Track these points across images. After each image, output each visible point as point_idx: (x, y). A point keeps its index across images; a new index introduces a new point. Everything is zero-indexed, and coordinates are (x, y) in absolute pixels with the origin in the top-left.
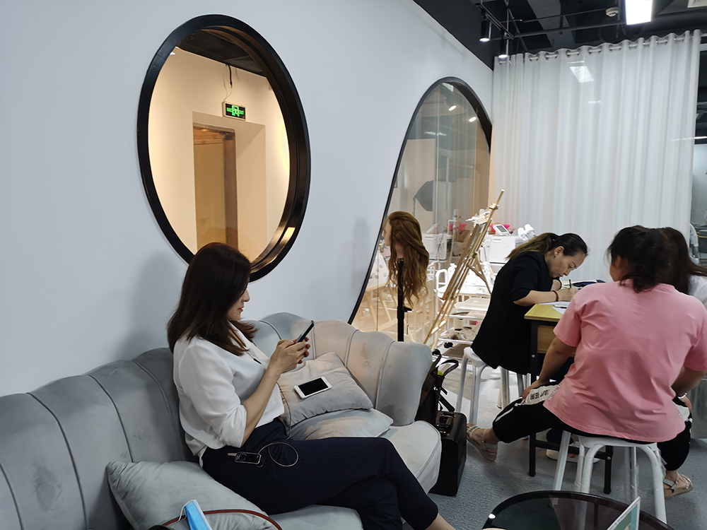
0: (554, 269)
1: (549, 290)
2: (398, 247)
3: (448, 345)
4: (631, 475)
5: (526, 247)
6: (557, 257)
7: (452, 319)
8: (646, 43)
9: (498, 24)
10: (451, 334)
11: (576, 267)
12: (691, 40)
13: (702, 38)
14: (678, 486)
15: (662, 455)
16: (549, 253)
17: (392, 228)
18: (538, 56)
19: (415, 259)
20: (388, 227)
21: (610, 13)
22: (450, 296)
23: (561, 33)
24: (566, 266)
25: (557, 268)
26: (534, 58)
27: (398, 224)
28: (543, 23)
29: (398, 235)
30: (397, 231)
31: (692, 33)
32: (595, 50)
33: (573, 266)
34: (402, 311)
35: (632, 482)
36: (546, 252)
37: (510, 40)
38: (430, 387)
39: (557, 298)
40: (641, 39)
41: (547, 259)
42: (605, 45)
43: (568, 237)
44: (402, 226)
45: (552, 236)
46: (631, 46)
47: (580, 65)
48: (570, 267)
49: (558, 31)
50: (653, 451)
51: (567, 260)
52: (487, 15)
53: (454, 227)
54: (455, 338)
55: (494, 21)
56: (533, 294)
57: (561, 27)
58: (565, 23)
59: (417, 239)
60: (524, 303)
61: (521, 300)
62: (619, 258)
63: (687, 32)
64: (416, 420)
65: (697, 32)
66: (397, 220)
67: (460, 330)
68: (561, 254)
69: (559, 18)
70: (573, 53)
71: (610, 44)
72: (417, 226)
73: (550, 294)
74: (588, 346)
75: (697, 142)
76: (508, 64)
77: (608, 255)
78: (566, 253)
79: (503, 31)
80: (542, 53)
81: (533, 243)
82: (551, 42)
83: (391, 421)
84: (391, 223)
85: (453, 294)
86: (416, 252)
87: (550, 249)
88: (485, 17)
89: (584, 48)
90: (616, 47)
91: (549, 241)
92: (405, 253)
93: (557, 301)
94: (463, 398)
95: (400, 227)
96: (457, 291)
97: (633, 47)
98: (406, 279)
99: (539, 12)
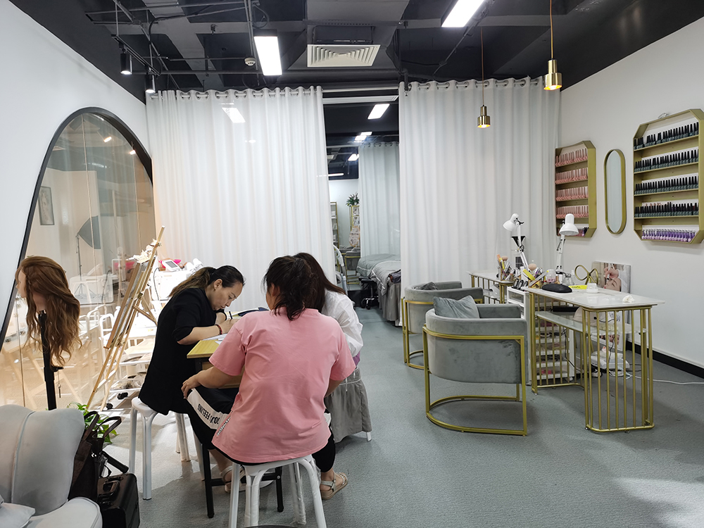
0: (215, 302)
1: (213, 325)
2: (37, 298)
3: (122, 396)
4: (297, 489)
5: (185, 284)
6: (217, 290)
7: (124, 367)
8: (283, 93)
9: (141, 59)
10: (125, 383)
11: (235, 297)
12: (315, 94)
13: (323, 93)
14: (336, 484)
15: (317, 464)
16: (209, 286)
17: (27, 277)
18: (189, 94)
19: (61, 309)
20: (22, 277)
21: (249, 62)
22: (117, 342)
23: (207, 75)
24: (226, 297)
25: (218, 301)
26: (186, 96)
27: (34, 271)
28: (191, 63)
29: (35, 284)
30: (34, 279)
31: (315, 88)
32: (241, 94)
33: (232, 296)
34: (50, 371)
35: (298, 496)
36: (206, 287)
37: (156, 77)
38: (87, 456)
39: (221, 331)
40: (278, 89)
41: (207, 293)
42: (249, 91)
43: (225, 269)
44: (40, 273)
45: (210, 270)
46: (270, 94)
47: (229, 106)
48: (230, 298)
49: (205, 73)
50: (310, 463)
51: (226, 292)
52: (125, 48)
53: (119, 266)
54: (128, 386)
55: (133, 55)
56: (197, 331)
57: (207, 69)
58: (211, 66)
59: (62, 286)
60: (188, 342)
61: (185, 339)
62: (273, 286)
63: (312, 87)
64: (70, 498)
65: (318, 88)
66: (32, 267)
67: (133, 377)
68: (220, 287)
69: (204, 60)
70: (222, 95)
71: (252, 90)
72: (61, 272)
73: (214, 328)
74: (256, 377)
75: (330, 178)
76: (160, 100)
77: (264, 283)
78: (225, 285)
79: (147, 67)
80: (193, 92)
81: (193, 279)
82: (202, 82)
83: (33, 510)
84: (25, 271)
85: (120, 340)
86: (61, 301)
87: (209, 283)
88: (124, 50)
89: (231, 91)
90: (258, 93)
91: (207, 275)
92: (48, 305)
93: (221, 334)
94: (136, 452)
95: (38, 275)
96: (125, 336)
97: (272, 95)
98: (51, 334)
99: (186, 53)
